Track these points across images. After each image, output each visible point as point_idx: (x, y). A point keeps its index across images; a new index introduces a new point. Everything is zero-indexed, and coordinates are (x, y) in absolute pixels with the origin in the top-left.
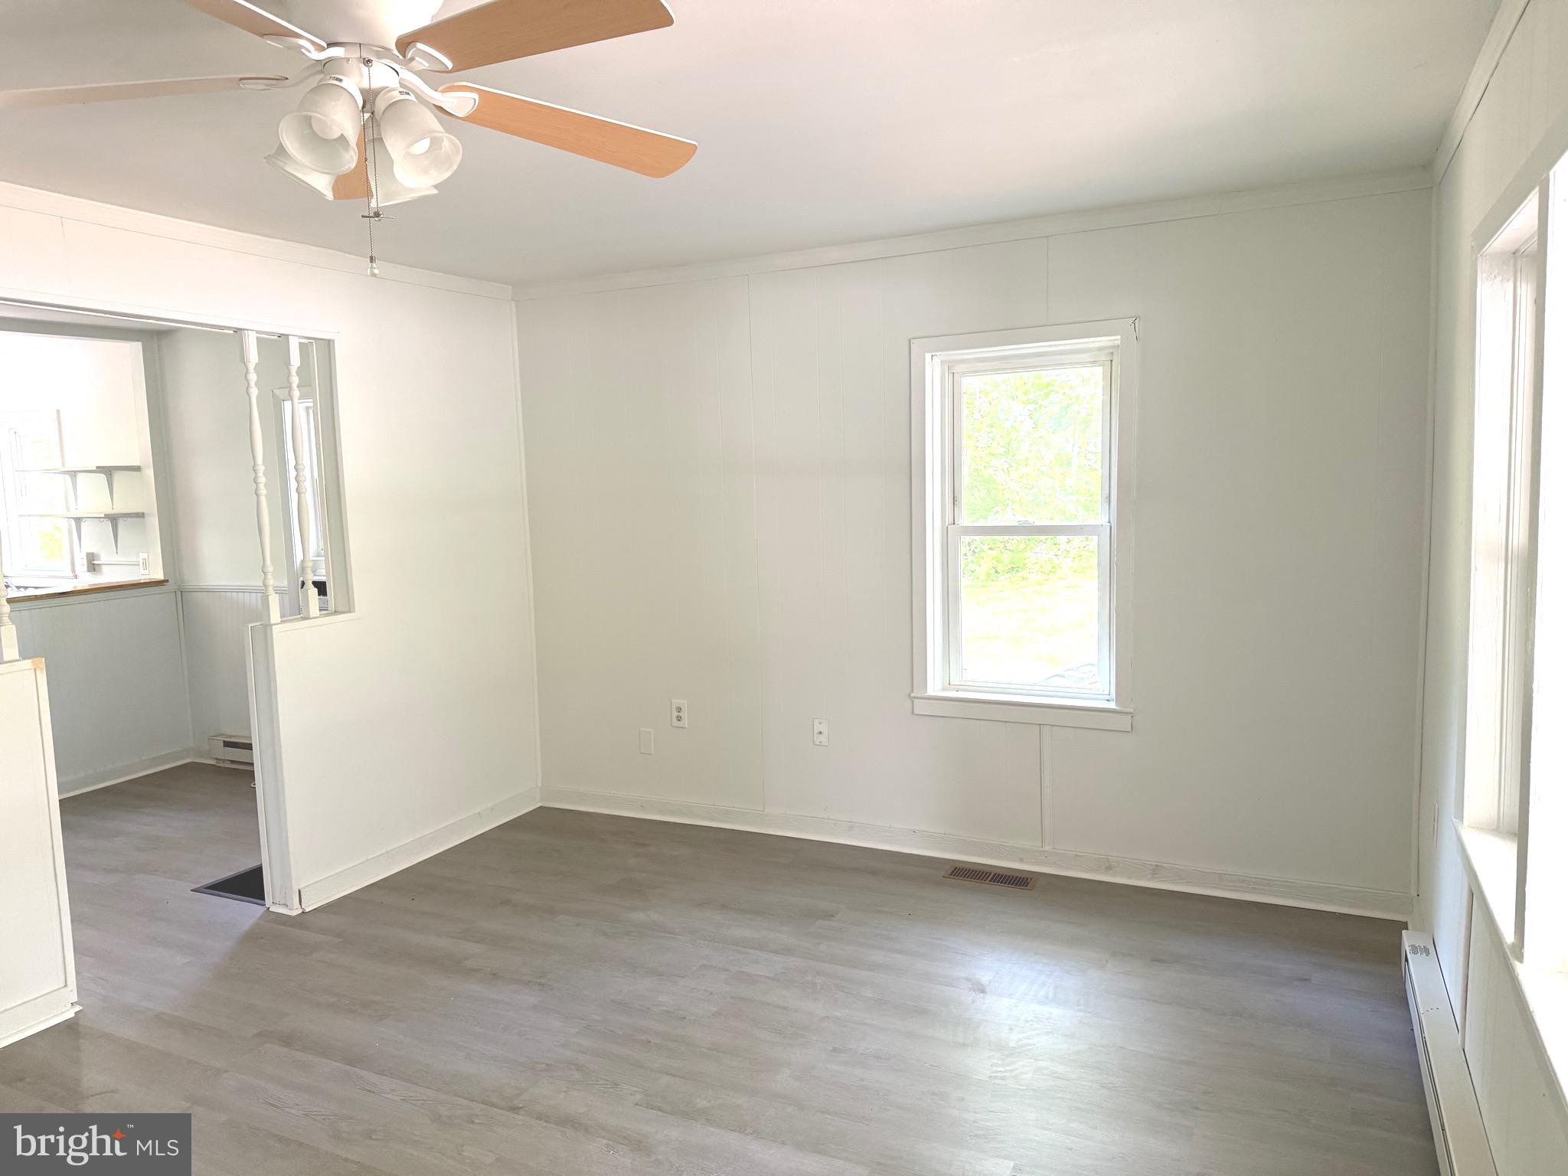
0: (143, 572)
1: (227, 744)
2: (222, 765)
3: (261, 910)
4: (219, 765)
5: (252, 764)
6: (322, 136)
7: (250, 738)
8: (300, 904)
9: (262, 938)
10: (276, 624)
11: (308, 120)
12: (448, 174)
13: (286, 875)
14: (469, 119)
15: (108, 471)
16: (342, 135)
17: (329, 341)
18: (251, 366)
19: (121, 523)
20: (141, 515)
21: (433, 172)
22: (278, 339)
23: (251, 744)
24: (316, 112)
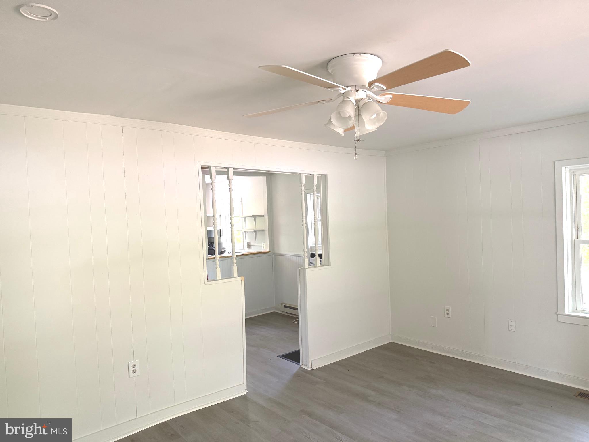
0: (263, 248)
1: (286, 307)
2: (284, 314)
3: (299, 366)
4: (282, 313)
5: (298, 315)
6: (343, 117)
7: (298, 306)
8: (311, 366)
9: (299, 377)
10: (307, 269)
11: (339, 113)
12: (382, 124)
13: (307, 356)
14: (388, 103)
15: (255, 217)
16: (350, 115)
17: (326, 175)
18: (303, 185)
19: (258, 233)
20: (263, 231)
21: (377, 124)
22: (311, 175)
23: (298, 309)
24: (343, 110)
